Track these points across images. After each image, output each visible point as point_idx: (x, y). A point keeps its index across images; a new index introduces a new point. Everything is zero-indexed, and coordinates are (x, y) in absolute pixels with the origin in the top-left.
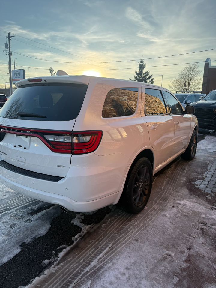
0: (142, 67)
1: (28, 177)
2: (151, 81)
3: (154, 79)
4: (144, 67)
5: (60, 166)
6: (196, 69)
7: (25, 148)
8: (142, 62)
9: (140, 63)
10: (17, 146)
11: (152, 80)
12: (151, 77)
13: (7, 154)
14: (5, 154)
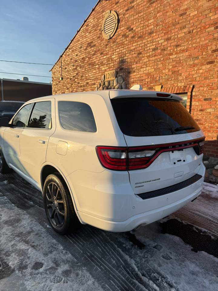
13: (160, 179)
14: (156, 180)
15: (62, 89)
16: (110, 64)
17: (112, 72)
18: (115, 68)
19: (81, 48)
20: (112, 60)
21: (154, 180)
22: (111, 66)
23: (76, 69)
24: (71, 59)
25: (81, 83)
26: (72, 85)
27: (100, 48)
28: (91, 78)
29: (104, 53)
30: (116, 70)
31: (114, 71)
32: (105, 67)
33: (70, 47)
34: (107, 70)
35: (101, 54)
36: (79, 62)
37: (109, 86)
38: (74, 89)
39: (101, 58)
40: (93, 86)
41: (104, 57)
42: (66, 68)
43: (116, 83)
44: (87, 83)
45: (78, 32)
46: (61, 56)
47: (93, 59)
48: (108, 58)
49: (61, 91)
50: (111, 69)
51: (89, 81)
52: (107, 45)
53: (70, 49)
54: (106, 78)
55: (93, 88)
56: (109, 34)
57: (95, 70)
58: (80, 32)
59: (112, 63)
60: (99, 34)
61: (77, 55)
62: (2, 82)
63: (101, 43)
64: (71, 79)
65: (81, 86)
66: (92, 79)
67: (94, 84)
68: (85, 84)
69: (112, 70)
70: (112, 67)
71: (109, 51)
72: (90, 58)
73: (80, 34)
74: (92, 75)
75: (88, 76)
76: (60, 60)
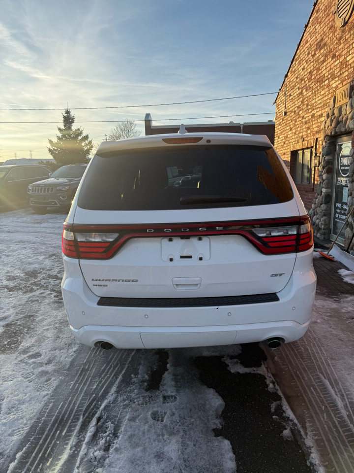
0: (68, 120)
1: (217, 307)
2: (88, 144)
3: (93, 142)
4: (73, 122)
5: (276, 275)
6: (132, 128)
7: (201, 259)
8: (68, 112)
9: (65, 115)
10: (177, 258)
11: (90, 142)
12: (86, 137)
13: (137, 281)
14: (129, 281)
15: (285, 130)
16: (343, 73)
17: (345, 88)
18: (349, 81)
19: (309, 54)
20: (346, 65)
21: (126, 281)
22: (345, 77)
23: (301, 93)
24: (297, 78)
25: (307, 117)
26: (296, 122)
27: (331, 47)
28: (317, 107)
29: (337, 54)
30: (352, 84)
31: (348, 85)
32: (337, 81)
33: (296, 57)
34: (340, 86)
35: (334, 57)
36: (306, 79)
37: (340, 116)
38: (297, 128)
39: (332, 66)
40: (320, 119)
41: (336, 63)
42: (290, 95)
43: (350, 108)
44: (313, 115)
45: (306, 27)
46: (286, 76)
47: (322, 70)
48: (341, 62)
49: (284, 134)
50: (344, 83)
51: (316, 111)
52: (341, 38)
53: (296, 60)
54: (336, 102)
55: (319, 123)
56: (343, 16)
57: (324, 89)
58: (309, 26)
59: (346, 71)
60: (332, 21)
61: (303, 69)
62: (242, 129)
63: (334, 36)
64: (295, 112)
65: (306, 123)
66: (320, 107)
67: (321, 116)
68: (310, 117)
69: (345, 85)
70: (346, 80)
71: (343, 48)
72: (318, 69)
73: (309, 30)
74: (319, 100)
75: (316, 102)
76: (285, 83)
